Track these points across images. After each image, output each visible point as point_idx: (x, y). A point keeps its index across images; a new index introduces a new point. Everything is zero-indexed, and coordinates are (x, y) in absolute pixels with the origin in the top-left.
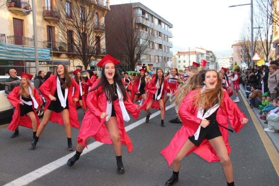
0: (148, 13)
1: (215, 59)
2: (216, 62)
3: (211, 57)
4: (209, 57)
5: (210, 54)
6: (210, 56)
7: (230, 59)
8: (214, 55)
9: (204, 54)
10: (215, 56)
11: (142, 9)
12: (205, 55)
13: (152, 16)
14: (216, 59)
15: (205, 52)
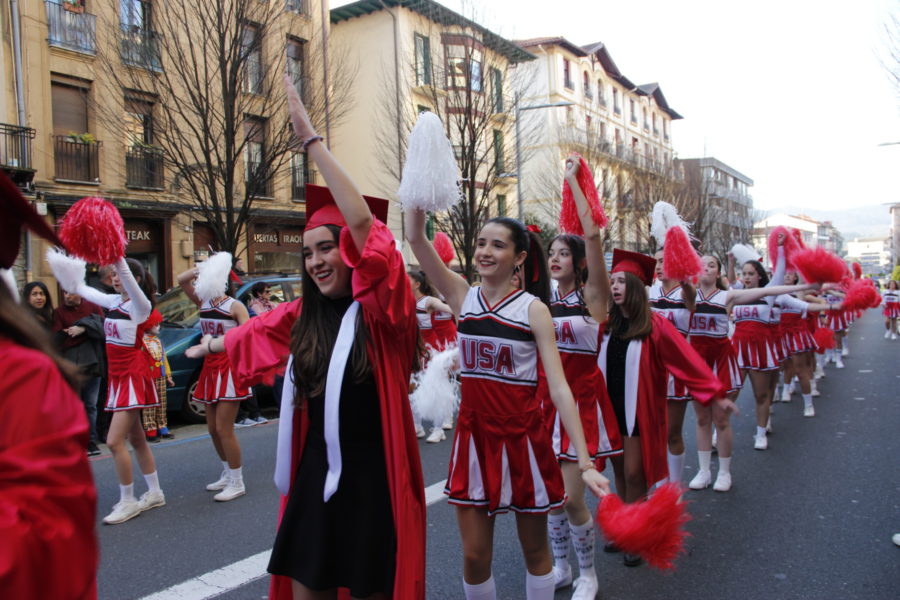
0: (721, 171)
1: (840, 243)
2: (844, 249)
3: (831, 240)
4: (824, 241)
5: (828, 231)
6: (828, 238)
7: (886, 242)
8: (836, 234)
9: (812, 233)
10: (842, 235)
11: (714, 168)
12: (815, 236)
13: (725, 174)
14: (844, 243)
15: (813, 228)
